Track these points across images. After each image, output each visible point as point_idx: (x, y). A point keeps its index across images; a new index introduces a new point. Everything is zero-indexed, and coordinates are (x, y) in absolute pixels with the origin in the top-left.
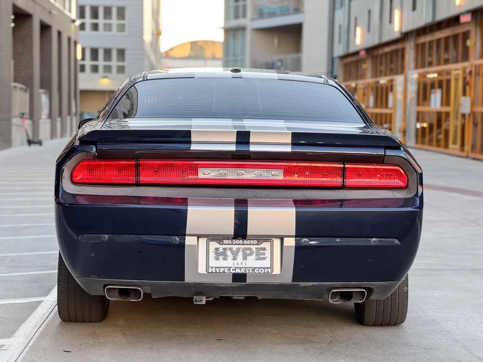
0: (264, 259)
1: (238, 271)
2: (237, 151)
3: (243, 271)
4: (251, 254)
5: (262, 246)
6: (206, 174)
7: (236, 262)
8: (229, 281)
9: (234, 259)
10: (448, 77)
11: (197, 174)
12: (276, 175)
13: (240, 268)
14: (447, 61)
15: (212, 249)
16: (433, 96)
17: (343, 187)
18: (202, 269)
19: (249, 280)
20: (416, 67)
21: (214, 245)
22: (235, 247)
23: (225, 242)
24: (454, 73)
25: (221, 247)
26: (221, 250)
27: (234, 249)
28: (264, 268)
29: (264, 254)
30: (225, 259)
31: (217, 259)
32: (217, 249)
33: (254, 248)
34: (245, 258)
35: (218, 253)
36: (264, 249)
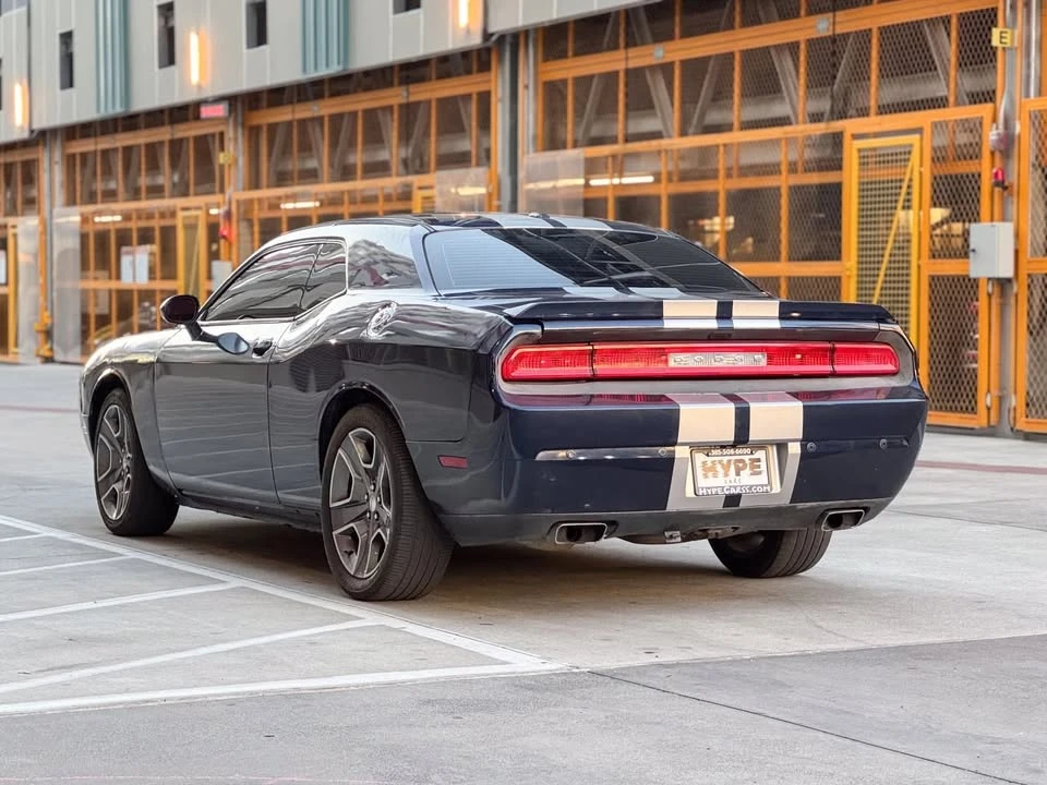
0: (760, 473)
1: (733, 491)
2: (719, 329)
3: (738, 491)
4: (744, 468)
5: (756, 456)
6: (679, 361)
7: (728, 479)
8: (718, 506)
9: (726, 475)
10: (167, 222)
11: (666, 361)
12: (759, 361)
13: (735, 488)
14: (156, 191)
15: (698, 464)
16: (126, 260)
17: (834, 375)
18: (690, 493)
19: (743, 504)
20: (71, 201)
21: (700, 457)
22: (725, 459)
23: (714, 452)
24: (181, 214)
25: (709, 459)
26: (709, 464)
27: (725, 462)
28: (762, 486)
29: (759, 467)
30: (715, 476)
31: (706, 476)
32: (704, 463)
33: (746, 458)
34: (738, 474)
35: (706, 469)
36: (759, 460)
